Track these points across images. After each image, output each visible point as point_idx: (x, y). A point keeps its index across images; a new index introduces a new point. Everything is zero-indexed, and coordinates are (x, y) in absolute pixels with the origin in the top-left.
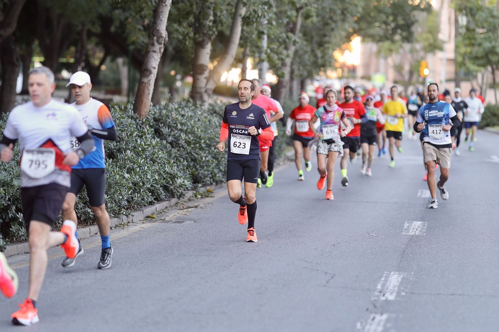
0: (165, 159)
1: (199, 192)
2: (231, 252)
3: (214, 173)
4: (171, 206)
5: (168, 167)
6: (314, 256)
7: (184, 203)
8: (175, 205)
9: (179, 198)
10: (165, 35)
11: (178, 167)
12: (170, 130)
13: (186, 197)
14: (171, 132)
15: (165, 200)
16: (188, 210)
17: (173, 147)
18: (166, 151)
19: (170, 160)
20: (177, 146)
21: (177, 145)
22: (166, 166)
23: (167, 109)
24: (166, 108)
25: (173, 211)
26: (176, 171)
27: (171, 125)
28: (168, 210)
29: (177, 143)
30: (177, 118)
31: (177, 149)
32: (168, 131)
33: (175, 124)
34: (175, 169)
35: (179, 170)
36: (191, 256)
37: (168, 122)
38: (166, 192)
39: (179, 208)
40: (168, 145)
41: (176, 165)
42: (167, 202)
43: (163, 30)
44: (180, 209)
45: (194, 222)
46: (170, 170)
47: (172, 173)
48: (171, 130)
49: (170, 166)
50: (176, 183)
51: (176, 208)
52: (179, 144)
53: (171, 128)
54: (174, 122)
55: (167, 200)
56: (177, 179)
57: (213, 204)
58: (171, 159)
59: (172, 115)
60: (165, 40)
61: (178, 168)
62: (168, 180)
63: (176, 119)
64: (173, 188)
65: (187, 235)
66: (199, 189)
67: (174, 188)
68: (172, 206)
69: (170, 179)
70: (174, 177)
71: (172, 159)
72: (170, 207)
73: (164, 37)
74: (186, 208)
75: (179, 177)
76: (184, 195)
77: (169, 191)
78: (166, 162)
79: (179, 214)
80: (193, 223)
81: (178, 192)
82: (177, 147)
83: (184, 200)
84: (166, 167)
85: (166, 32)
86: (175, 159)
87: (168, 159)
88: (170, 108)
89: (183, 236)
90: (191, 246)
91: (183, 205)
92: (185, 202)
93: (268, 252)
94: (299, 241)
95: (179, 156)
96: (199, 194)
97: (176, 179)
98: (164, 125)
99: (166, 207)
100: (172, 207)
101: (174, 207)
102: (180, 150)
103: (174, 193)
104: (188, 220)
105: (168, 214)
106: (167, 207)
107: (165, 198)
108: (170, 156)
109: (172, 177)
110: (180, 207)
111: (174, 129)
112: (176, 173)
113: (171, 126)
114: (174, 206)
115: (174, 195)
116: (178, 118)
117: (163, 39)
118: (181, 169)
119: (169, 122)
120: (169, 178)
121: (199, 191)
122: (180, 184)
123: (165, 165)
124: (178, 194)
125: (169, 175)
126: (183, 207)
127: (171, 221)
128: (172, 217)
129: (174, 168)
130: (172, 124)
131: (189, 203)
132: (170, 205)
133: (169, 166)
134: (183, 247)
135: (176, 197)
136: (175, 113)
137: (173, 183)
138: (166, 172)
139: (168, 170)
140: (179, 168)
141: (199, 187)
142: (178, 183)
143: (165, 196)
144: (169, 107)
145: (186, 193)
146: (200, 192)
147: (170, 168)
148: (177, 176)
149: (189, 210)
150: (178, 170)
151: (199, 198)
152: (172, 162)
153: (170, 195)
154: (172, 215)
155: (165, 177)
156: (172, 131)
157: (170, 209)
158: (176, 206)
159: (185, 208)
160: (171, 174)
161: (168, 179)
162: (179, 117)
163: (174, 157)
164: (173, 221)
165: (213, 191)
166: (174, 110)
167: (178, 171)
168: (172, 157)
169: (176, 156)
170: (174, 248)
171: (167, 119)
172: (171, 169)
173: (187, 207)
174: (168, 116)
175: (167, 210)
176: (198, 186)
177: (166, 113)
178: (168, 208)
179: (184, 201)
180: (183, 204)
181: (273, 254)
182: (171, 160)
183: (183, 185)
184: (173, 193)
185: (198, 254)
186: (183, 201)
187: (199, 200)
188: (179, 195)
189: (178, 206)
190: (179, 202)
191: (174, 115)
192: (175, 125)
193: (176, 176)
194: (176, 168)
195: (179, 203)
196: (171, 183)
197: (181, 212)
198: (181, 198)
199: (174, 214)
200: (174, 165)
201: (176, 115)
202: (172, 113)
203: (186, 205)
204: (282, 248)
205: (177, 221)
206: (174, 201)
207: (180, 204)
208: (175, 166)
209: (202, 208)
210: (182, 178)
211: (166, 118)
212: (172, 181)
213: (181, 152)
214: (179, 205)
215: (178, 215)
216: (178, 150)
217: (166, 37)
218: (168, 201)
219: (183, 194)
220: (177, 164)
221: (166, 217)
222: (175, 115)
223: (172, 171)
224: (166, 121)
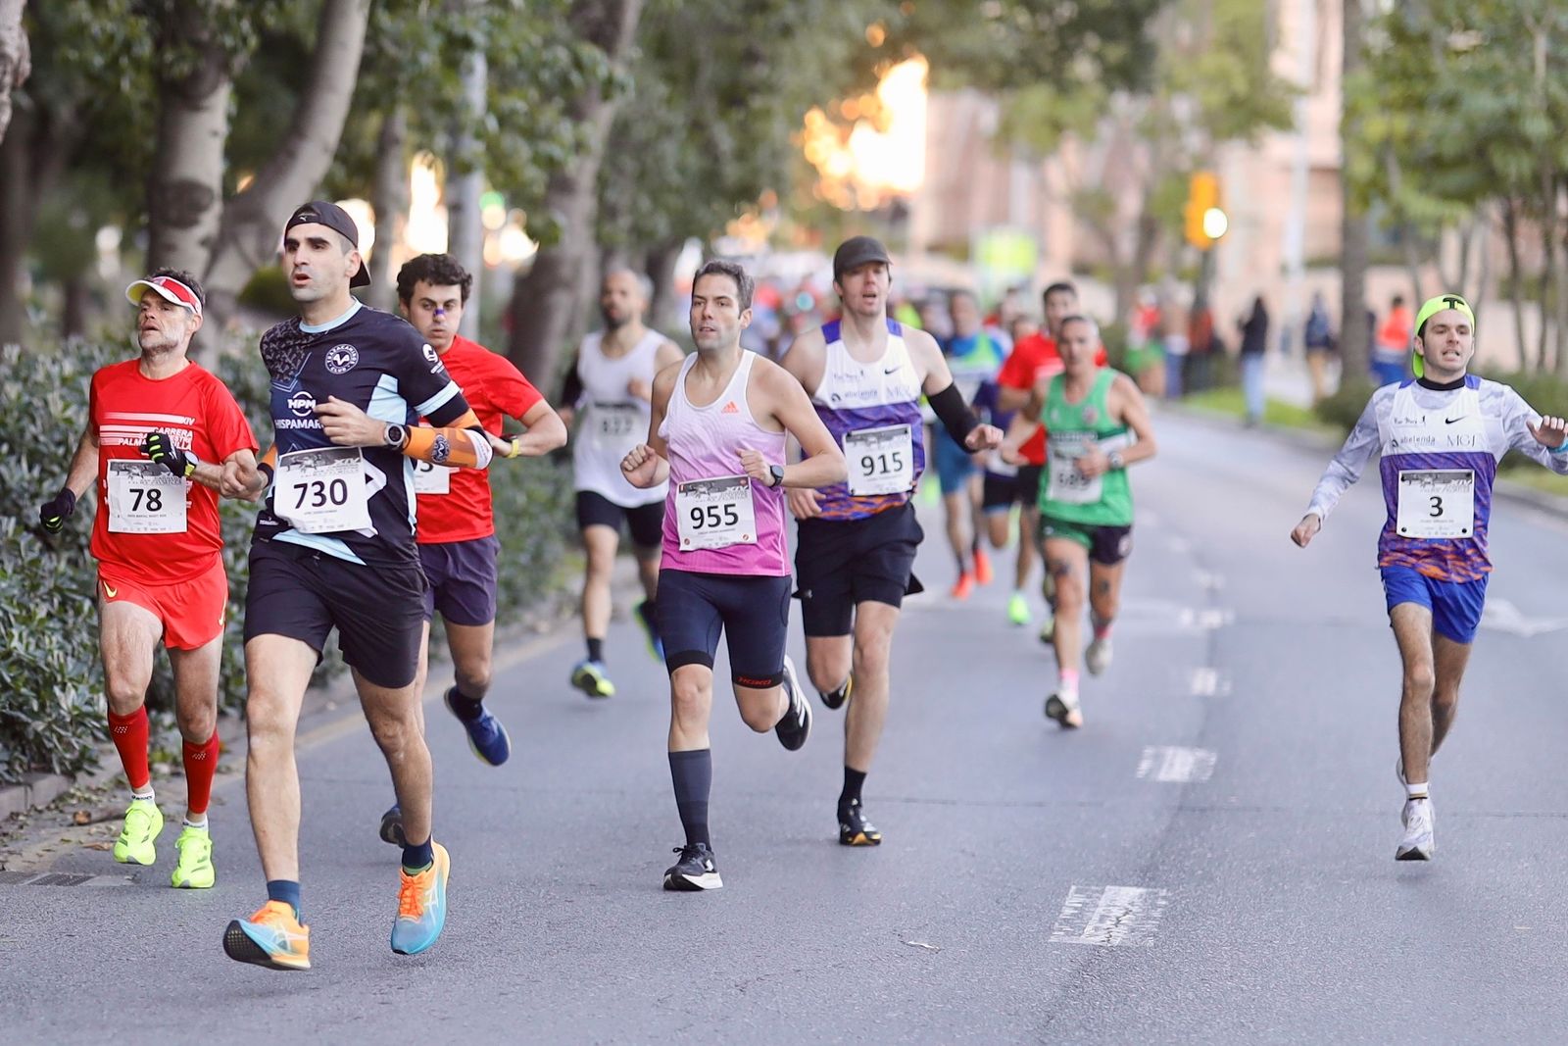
0: (10, 600)
1: (162, 749)
2: (283, 1014)
3: (233, 666)
4: (36, 810)
5: (20, 635)
6: (650, 1033)
7: (94, 798)
8: (53, 806)
9: (70, 774)
10: (19, 49)
11: (67, 636)
12: (36, 472)
13: (101, 768)
14: (41, 481)
15: (9, 784)
16: (110, 830)
17: (48, 548)
18: (16, 565)
19: (32, 606)
20: (71, 543)
21: (68, 539)
22: (15, 632)
23: (25, 381)
24: (23, 374)
25: (43, 832)
26: (56, 652)
27: (43, 448)
28: (21, 827)
29: (66, 532)
30: (68, 421)
31: (65, 555)
32: (27, 476)
33: (59, 444)
34: (54, 645)
35: (73, 649)
36: (103, 1027)
37: (28, 436)
38: (12, 744)
39: (70, 817)
40: (25, 539)
41: (57, 625)
42: (17, 793)
43: (10, 29)
44: (72, 825)
45: (133, 880)
46: (32, 648)
47: (42, 664)
48: (43, 470)
49: (32, 634)
50: (58, 705)
51: (55, 819)
52: (77, 535)
53: (40, 462)
54: (57, 437)
55: (18, 784)
56: (63, 690)
57: (222, 804)
58: (38, 600)
59: (46, 403)
60: (16, 73)
61: (70, 642)
62: (21, 695)
63: (63, 425)
64: (44, 730)
65: (96, 935)
66: (164, 734)
67: (49, 727)
68: (40, 808)
69: (32, 690)
70: (51, 681)
71: (44, 600)
72: (32, 813)
73: (12, 62)
74: (102, 820)
75: (71, 680)
76: (94, 762)
77: (28, 742)
78: (14, 616)
79: (66, 845)
80: (129, 883)
81: (69, 747)
82: (67, 550)
83: (94, 783)
84: (11, 636)
85: (20, 37)
86: (56, 601)
87: (25, 599)
88: (40, 377)
89: (77, 943)
90: (109, 986)
91: (87, 805)
92: (97, 791)
93: (446, 1012)
94: (587, 969)
95: (74, 587)
96: (164, 760)
97: (57, 690)
98: (11, 452)
99: (14, 816)
100: (40, 812)
101: (48, 815)
102: (81, 562)
103: (50, 751)
104: (108, 873)
105: (21, 844)
106: (18, 814)
107: (8, 772)
108: (35, 587)
109: (41, 682)
110: (75, 815)
111: (56, 469)
112: (56, 663)
113: (43, 455)
114: (48, 808)
115: (51, 761)
116: (74, 418)
117: (9, 68)
118: (82, 644)
119: (35, 439)
120: (25, 686)
121: (163, 743)
122: (76, 713)
123: (11, 626)
124: (68, 756)
125: (26, 673)
126: (89, 815)
127: (32, 875)
128: (36, 859)
129: (47, 640)
130: (46, 445)
131: (115, 797)
132: (32, 806)
133: (25, 634)
134: (72, 988)
135: (58, 770)
136: (62, 397)
137: (42, 706)
138: (11, 660)
139: (21, 650)
140: (75, 643)
141: (163, 726)
142: (64, 706)
143: (9, 763)
144: (35, 369)
145: (102, 752)
146: (168, 750)
147: (32, 641)
148: (63, 676)
149: (113, 827)
150: (70, 651)
151: (165, 775)
152: (42, 613)
153: (32, 759)
154: (38, 848)
155: (8, 680)
156: (45, 475)
157: (30, 822)
158: (57, 808)
159: (95, 816)
160: (36, 669)
161: (23, 690)
162: (77, 413)
163: (50, 593)
164: (39, 877)
165: (227, 747)
166: (57, 383)
167: (66, 654)
168: (42, 590)
169: (57, 589)
170: (32, 992)
171: (25, 422)
172: (38, 646)
173: (105, 815)
174: (27, 411)
175: (16, 827)
176: (161, 721)
177: (19, 397)
178: (21, 818)
179: (94, 787)
180: (88, 800)
181: (466, 1024)
182: (37, 605)
183: (88, 715)
184: (44, 751)
185: (137, 1022)
186: (88, 789)
187: (162, 782)
188: (72, 763)
189: (67, 809)
190: (72, 791)
191: (56, 407)
192: (61, 451)
193: (59, 679)
194: (60, 639)
195: (72, 796)
196: (36, 707)
197: (77, 835)
198: (81, 776)
199: (45, 845)
200: (49, 628)
201: (66, 407)
202: (50, 397)
203: (100, 806)
204: (511, 996)
205: (59, 877)
206: (48, 786)
207: (74, 801)
208: (54, 630)
209: (173, 821)
210: (83, 688)
211: (19, 420)
212: (38, 697)
213: (86, 571)
214: (73, 805)
215: (65, 849)
216: (73, 563)
217: (20, 60)
218: (22, 789)
219: (87, 755)
220: (65, 622)
221: (10, 858)
222: (60, 405)
223: (39, 653)
224: (22, 431)
